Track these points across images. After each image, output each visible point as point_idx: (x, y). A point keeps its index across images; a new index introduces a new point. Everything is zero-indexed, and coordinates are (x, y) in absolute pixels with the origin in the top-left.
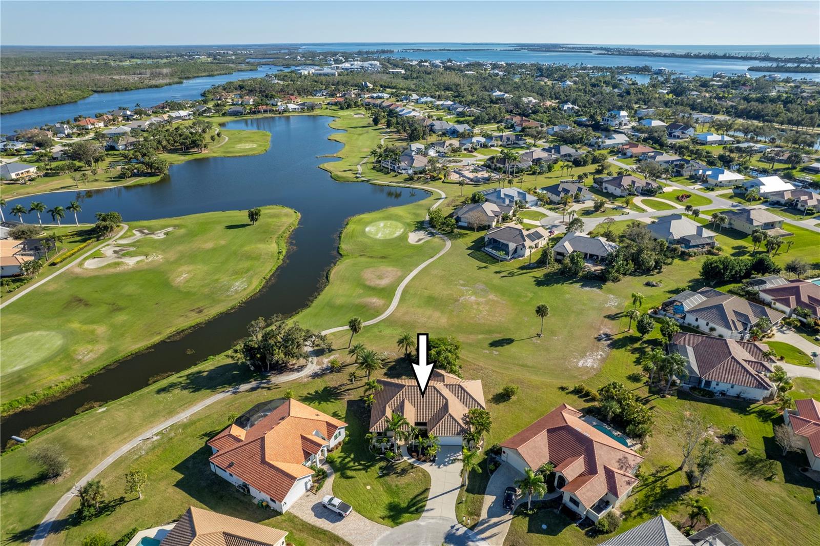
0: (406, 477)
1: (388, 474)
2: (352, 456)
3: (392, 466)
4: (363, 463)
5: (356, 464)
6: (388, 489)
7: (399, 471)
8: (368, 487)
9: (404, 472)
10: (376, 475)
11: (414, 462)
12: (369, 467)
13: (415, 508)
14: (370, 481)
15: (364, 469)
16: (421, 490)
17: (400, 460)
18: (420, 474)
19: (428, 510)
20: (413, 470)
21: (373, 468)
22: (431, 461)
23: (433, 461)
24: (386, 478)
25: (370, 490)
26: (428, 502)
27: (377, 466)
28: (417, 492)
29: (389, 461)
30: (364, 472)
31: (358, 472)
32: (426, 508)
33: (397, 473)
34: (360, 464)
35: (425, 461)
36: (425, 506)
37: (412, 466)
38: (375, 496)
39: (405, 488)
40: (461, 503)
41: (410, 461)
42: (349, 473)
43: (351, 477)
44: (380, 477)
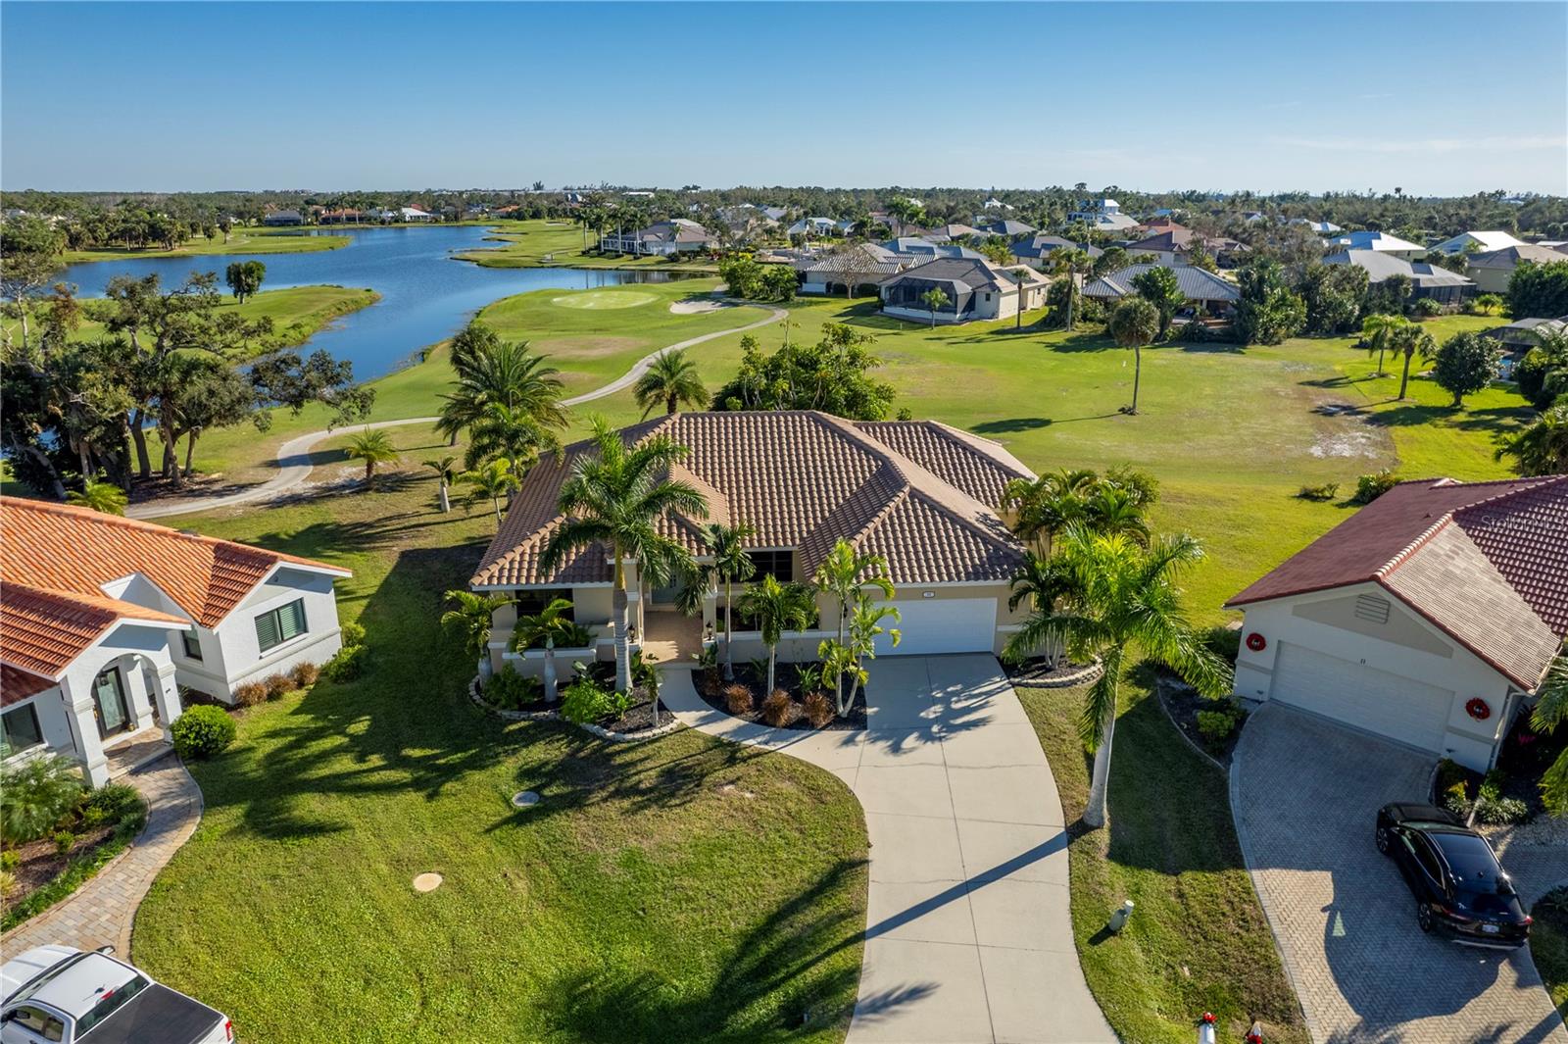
0: (698, 807)
1: (574, 802)
2: (360, 727)
3: (602, 758)
4: (417, 753)
5: (375, 760)
6: (566, 887)
7: (648, 778)
8: (427, 882)
9: (679, 782)
10: (496, 811)
11: (738, 731)
12: (452, 772)
13: (774, 1000)
14: (443, 843)
15: (417, 785)
16: (803, 876)
17: (650, 726)
18: (787, 787)
19: (882, 1005)
20: (739, 769)
21: (476, 776)
22: (838, 722)
23: (856, 721)
24: (562, 822)
25: (438, 894)
26: (871, 945)
27: (509, 766)
28: (775, 891)
29: (584, 736)
30: (416, 797)
31: (375, 803)
32: (867, 989)
33: (635, 790)
34: (397, 762)
35: (804, 725)
36: (851, 976)
37: (730, 752)
38: (470, 933)
39: (690, 870)
40: (1108, 932)
41: (713, 730)
42: (310, 806)
43: (318, 829)
44: (521, 818)
